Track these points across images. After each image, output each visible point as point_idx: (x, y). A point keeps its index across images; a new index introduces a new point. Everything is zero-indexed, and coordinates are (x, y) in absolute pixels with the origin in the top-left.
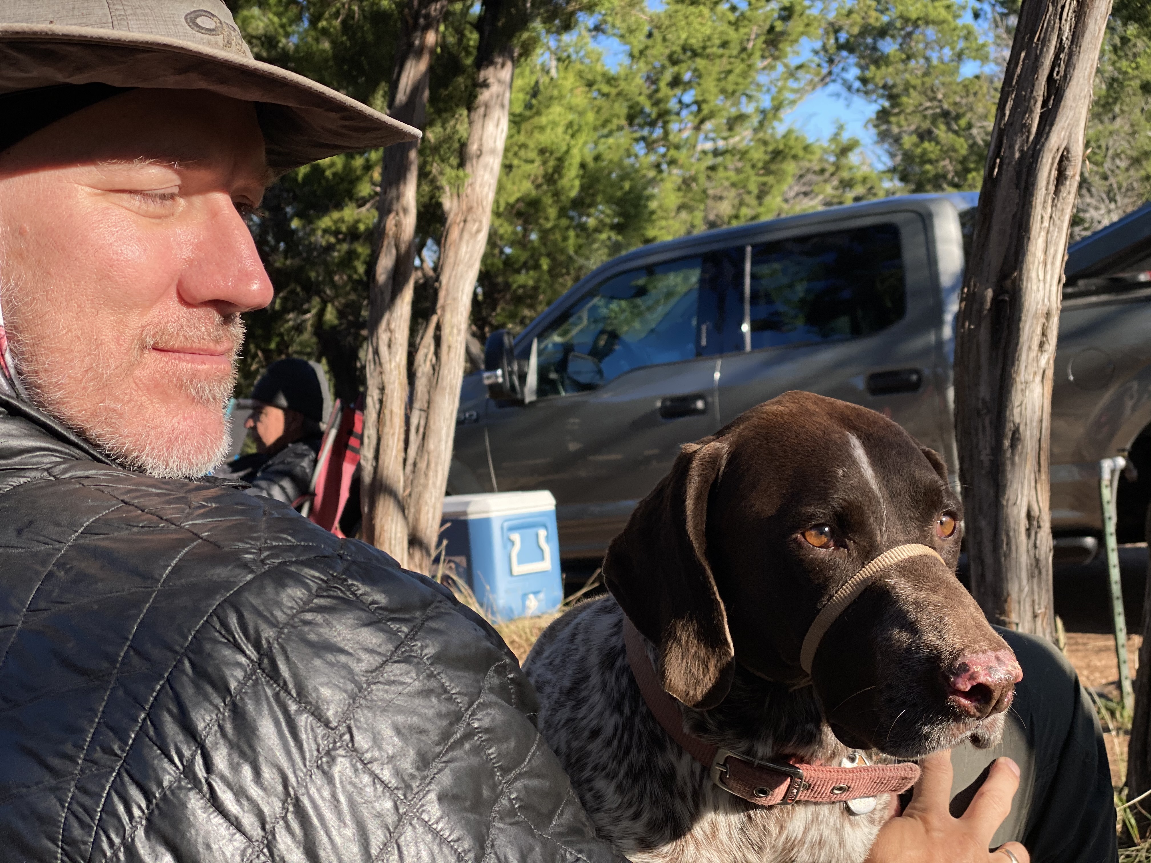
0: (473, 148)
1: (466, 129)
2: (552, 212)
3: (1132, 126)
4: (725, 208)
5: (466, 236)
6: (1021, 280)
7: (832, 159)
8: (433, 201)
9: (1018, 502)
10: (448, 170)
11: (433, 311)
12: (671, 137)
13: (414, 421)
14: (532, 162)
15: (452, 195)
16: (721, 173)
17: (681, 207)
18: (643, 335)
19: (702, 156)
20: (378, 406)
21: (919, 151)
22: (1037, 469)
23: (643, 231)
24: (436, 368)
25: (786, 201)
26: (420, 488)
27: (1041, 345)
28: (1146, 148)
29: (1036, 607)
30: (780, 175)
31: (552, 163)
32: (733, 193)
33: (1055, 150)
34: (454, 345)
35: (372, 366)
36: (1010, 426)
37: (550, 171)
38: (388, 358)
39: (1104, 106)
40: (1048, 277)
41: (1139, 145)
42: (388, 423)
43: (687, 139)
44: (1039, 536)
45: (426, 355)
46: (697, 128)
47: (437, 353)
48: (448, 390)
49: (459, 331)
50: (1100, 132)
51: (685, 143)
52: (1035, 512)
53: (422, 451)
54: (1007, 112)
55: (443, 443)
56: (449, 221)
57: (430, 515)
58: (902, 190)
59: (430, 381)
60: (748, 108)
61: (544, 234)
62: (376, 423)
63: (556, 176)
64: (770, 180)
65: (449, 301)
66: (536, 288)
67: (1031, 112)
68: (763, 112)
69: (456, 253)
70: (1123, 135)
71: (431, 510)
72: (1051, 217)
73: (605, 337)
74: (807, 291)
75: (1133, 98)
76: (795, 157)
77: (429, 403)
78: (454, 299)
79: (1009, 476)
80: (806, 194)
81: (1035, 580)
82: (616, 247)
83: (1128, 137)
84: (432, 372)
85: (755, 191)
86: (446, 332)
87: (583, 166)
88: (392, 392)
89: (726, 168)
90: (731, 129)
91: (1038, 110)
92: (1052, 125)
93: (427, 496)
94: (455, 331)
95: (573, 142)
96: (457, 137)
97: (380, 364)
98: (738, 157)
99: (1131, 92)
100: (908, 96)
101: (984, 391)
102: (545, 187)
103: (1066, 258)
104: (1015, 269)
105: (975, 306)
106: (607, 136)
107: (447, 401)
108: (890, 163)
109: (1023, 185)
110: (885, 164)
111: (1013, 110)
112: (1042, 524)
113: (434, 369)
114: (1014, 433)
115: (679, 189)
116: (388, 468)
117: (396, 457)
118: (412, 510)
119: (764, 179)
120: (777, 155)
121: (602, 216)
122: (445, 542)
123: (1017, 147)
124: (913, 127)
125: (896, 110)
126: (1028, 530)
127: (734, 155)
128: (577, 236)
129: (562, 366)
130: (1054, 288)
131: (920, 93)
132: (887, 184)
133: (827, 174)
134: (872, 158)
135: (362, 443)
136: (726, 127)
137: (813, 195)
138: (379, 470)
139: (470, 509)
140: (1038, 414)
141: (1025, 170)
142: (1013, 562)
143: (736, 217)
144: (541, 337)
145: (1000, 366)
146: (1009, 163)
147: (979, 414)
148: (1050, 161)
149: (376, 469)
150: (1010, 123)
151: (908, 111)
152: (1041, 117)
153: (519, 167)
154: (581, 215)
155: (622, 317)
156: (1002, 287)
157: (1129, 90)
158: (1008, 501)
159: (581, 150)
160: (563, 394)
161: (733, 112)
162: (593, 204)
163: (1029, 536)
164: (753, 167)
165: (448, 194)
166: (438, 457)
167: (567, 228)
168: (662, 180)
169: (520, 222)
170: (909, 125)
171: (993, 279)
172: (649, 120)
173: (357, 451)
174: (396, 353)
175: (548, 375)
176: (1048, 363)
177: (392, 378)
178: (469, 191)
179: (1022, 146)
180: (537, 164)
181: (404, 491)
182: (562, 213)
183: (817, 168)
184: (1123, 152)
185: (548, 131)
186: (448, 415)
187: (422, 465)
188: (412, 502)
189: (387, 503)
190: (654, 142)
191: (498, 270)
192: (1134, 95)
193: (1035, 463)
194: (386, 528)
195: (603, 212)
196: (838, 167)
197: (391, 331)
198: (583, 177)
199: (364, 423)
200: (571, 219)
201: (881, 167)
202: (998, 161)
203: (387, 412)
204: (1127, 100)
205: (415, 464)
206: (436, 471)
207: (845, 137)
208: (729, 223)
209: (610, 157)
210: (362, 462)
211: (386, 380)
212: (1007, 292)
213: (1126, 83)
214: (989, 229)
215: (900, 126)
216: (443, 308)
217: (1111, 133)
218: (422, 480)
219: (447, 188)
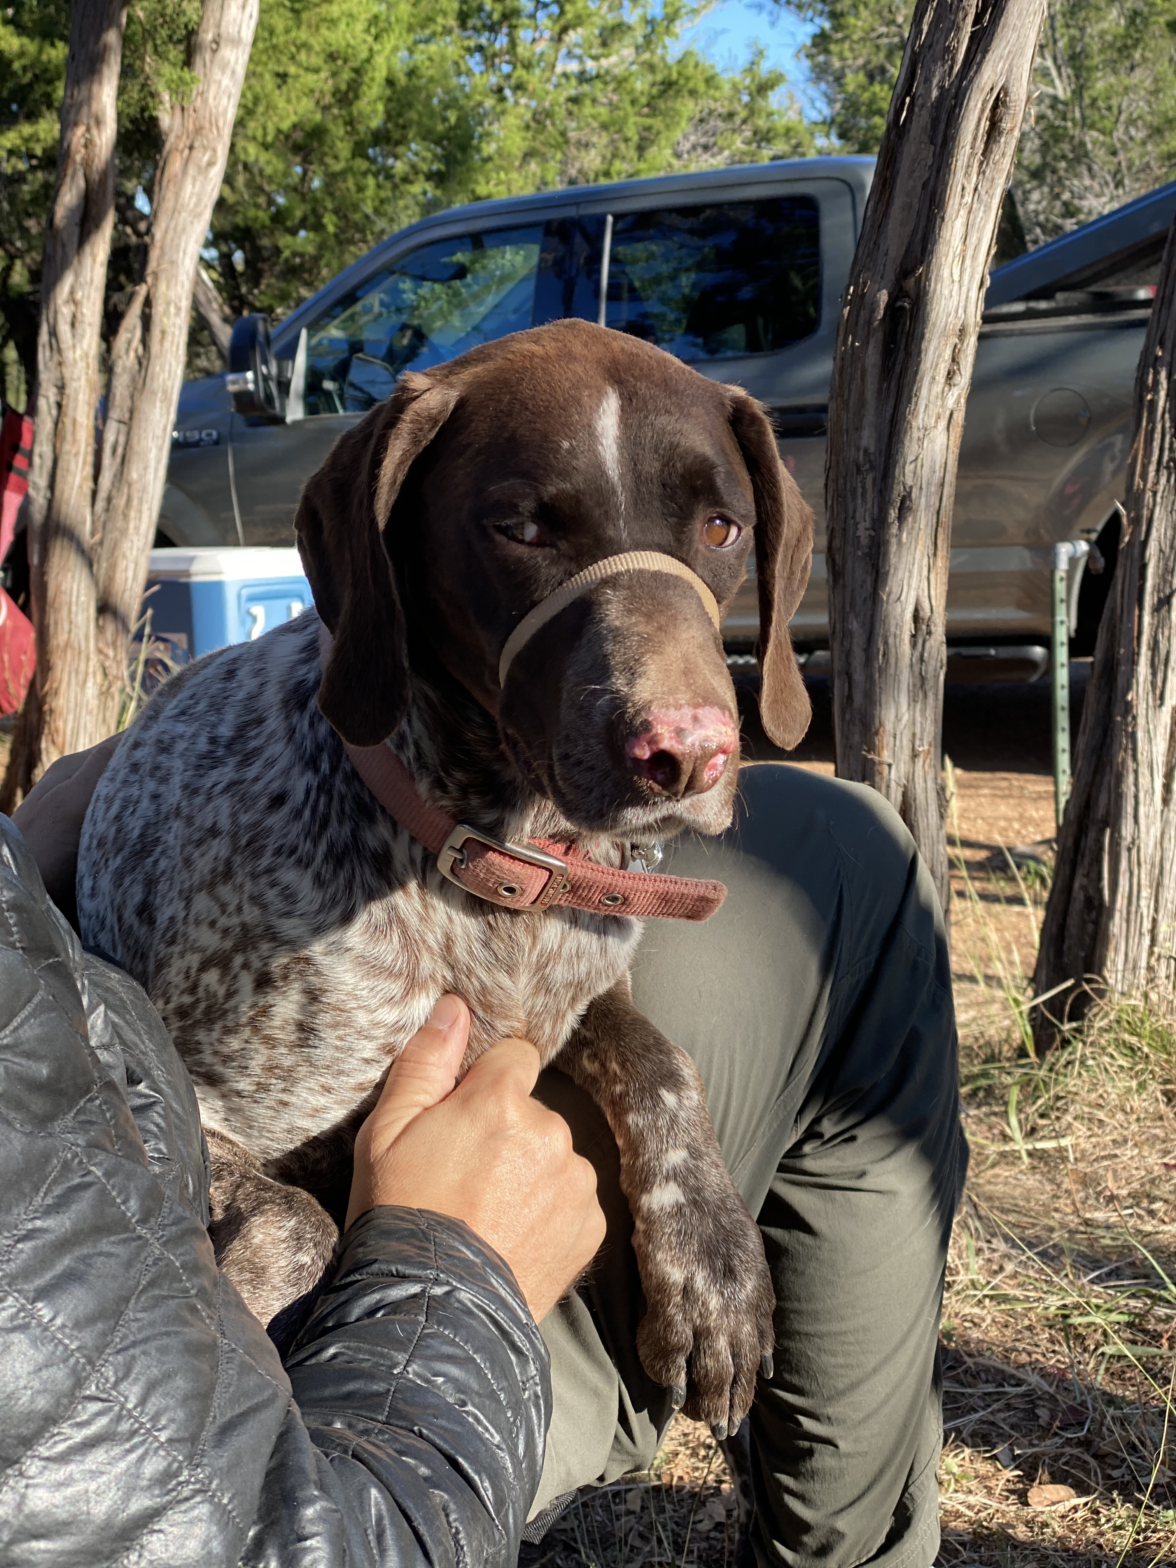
0: (208, 36)
1: (196, 10)
2: (344, 148)
3: (1156, 80)
4: (592, 160)
5: (192, 170)
6: (928, 279)
7: (746, 98)
8: (146, 114)
9: (903, 598)
10: (167, 69)
11: (142, 279)
12: (520, 50)
13: (110, 437)
14: (317, 71)
15: (172, 108)
16: (588, 109)
17: (528, 155)
18: (463, 334)
19: (563, 81)
20: (54, 412)
21: (866, 96)
22: (931, 552)
23: (471, 186)
24: (143, 362)
25: (678, 155)
26: (116, 534)
27: (950, 375)
28: (1171, 114)
29: (917, 743)
30: (671, 118)
31: (346, 75)
32: (602, 140)
33: (987, 89)
34: (170, 330)
35: (48, 353)
36: (898, 491)
37: (343, 87)
38: (70, 343)
39: (1120, 50)
40: (966, 277)
41: (1163, 108)
42: (69, 437)
43: (542, 54)
44: (927, 645)
45: (129, 343)
46: (558, 39)
47: (145, 341)
48: (160, 395)
49: (178, 309)
50: (1112, 86)
51: (539, 61)
52: (926, 612)
53: (120, 481)
54: (925, 28)
55: (151, 470)
56: (168, 146)
57: (130, 574)
58: (840, 151)
59: (133, 380)
60: (632, 16)
61: (332, 178)
62: (51, 436)
63: (351, 95)
64: (657, 123)
65: (164, 266)
66: (316, 259)
67: (959, 29)
68: (650, 22)
69: (177, 195)
70: (1142, 93)
71: (132, 566)
72: (976, 189)
73: (409, 334)
74: (694, 286)
75: (1160, 41)
76: (693, 93)
77: (132, 412)
78: (173, 263)
79: (893, 560)
80: (706, 148)
81: (919, 706)
82: (430, 206)
83: (1148, 97)
84: (137, 367)
85: (636, 138)
86: (158, 310)
87: (390, 82)
88: (77, 392)
89: (594, 101)
90: (604, 44)
91: (968, 29)
92: (986, 52)
93: (126, 546)
94: (172, 309)
95: (377, 47)
96: (183, 19)
97: (59, 351)
98: (611, 87)
99: (1157, 33)
100: (857, 16)
101: (868, 438)
102: (335, 111)
103: (993, 252)
104: (921, 263)
105: (864, 314)
106: (427, 41)
107: (158, 410)
108: (827, 112)
109: (939, 140)
110: (820, 112)
111: (934, 25)
112: (933, 629)
113: (140, 364)
114: (903, 502)
115: (527, 127)
116: (68, 503)
117: (80, 487)
118: (104, 565)
119: (648, 121)
120: (668, 87)
121: (415, 159)
122: (150, 612)
123: (935, 82)
124: (860, 61)
125: (839, 35)
126: (914, 636)
127: (606, 83)
128: (379, 186)
129: (341, 372)
130: (973, 294)
131: (872, 14)
132: (821, 142)
133: (738, 120)
134: (802, 101)
135: (30, 464)
136: (597, 41)
137: (715, 149)
138: (55, 505)
139: (195, 568)
140: (938, 475)
141: (944, 117)
142: (890, 680)
143: (607, 174)
144: (314, 327)
145: (892, 402)
146: (923, 106)
147: (859, 471)
148: (979, 105)
149: (50, 502)
150: (929, 45)
151: (855, 37)
152: (971, 39)
153: (297, 77)
154: (385, 156)
155: (434, 307)
156: (901, 288)
157: (1155, 29)
158: (889, 595)
159: (388, 59)
160: (341, 412)
161: (611, 19)
162: (402, 141)
163: (914, 645)
164: (633, 102)
165: (168, 105)
166: (144, 490)
167: (365, 174)
168: (503, 112)
169: (298, 159)
170: (855, 58)
171: (890, 276)
172: (489, 22)
173: (23, 475)
174: (83, 336)
175: (321, 383)
176: (958, 402)
177: (76, 373)
178: (199, 102)
179: (942, 80)
180: (323, 75)
181: (93, 534)
182: (359, 150)
183: (724, 111)
184: (1140, 117)
185: (342, 26)
186: (159, 432)
187: (120, 502)
188: (104, 553)
189: (65, 553)
190: (495, 55)
191: (264, 227)
192: (1162, 36)
193: (930, 543)
194: (63, 588)
195: (416, 154)
196: (752, 112)
197: (76, 303)
198: (389, 100)
199: (34, 435)
200: (373, 161)
201: (815, 116)
202: (908, 100)
203: (68, 421)
204: (1153, 43)
205: (109, 500)
206: (140, 511)
207: (765, 68)
208: (595, 180)
209: (431, 72)
210: (31, 491)
211: (67, 374)
212: (908, 296)
213: (1153, 19)
214: (888, 205)
215: (842, 58)
216: (156, 275)
217: (1127, 89)
218: (120, 523)
219: (166, 97)
